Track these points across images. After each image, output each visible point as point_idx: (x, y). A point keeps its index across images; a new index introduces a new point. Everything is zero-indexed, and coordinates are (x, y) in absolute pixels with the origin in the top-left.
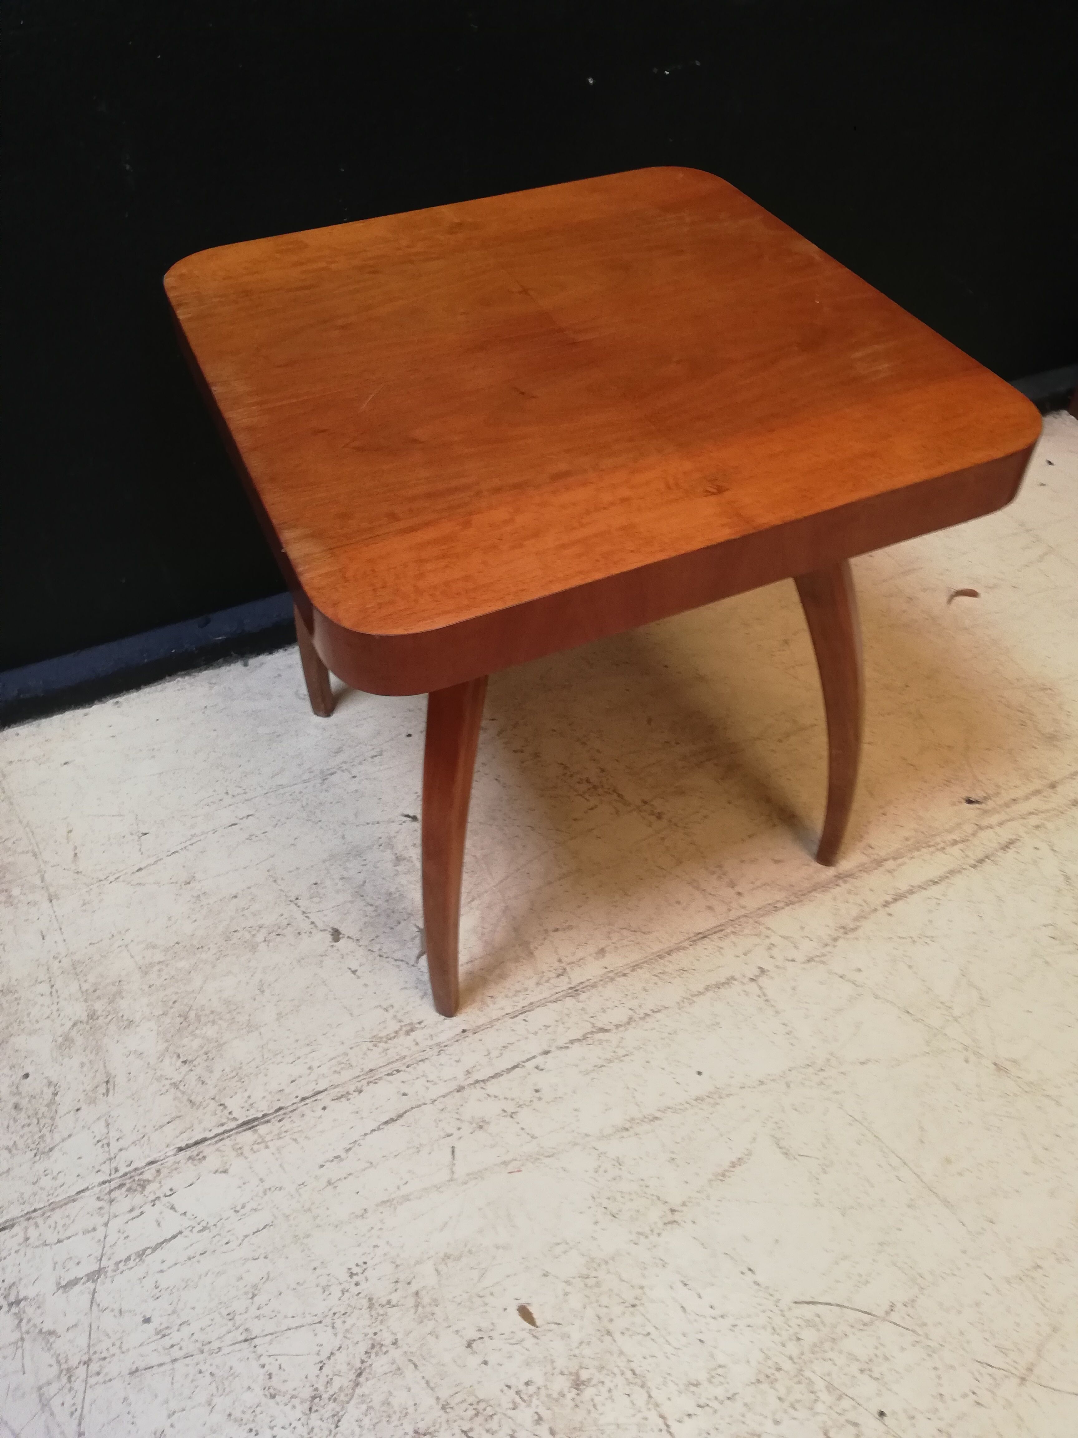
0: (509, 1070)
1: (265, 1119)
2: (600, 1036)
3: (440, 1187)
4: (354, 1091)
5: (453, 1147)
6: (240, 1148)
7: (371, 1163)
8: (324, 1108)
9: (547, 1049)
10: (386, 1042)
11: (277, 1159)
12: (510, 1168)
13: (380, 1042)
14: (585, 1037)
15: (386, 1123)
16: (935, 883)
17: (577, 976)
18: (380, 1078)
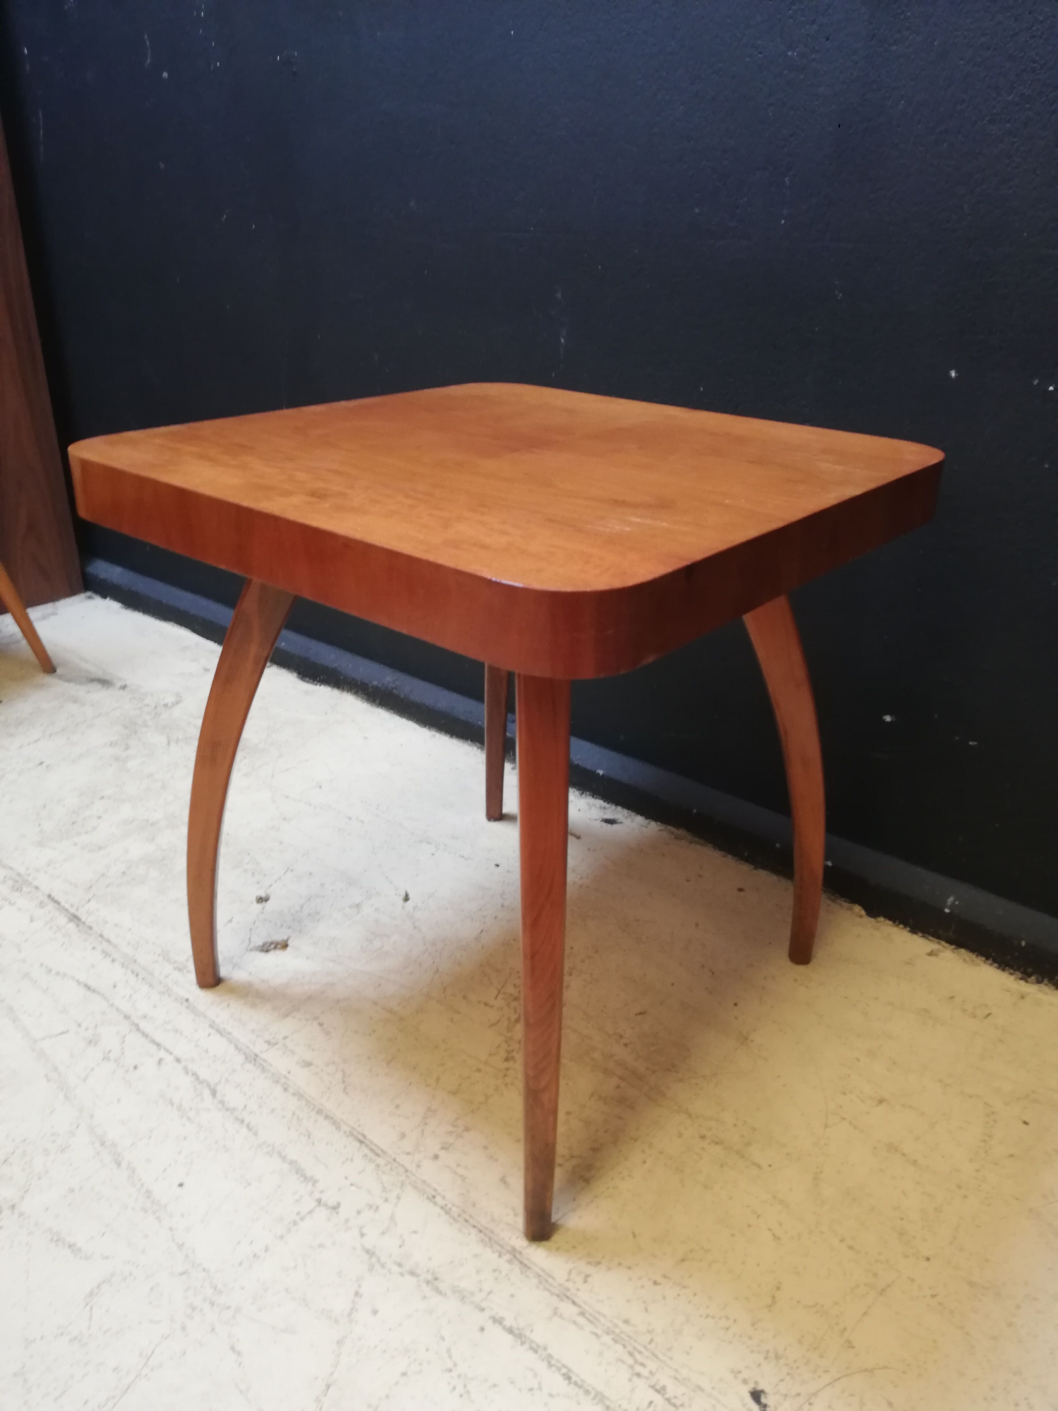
1: (81, 924)
3: (27, 1036)
4: (113, 958)
5: (67, 1032)
6: (52, 921)
7: (47, 990)
8: (93, 948)
9: (182, 1059)
11: (45, 941)
12: (51, 1074)
14: (201, 1082)
17: (272, 1055)
18: (128, 968)
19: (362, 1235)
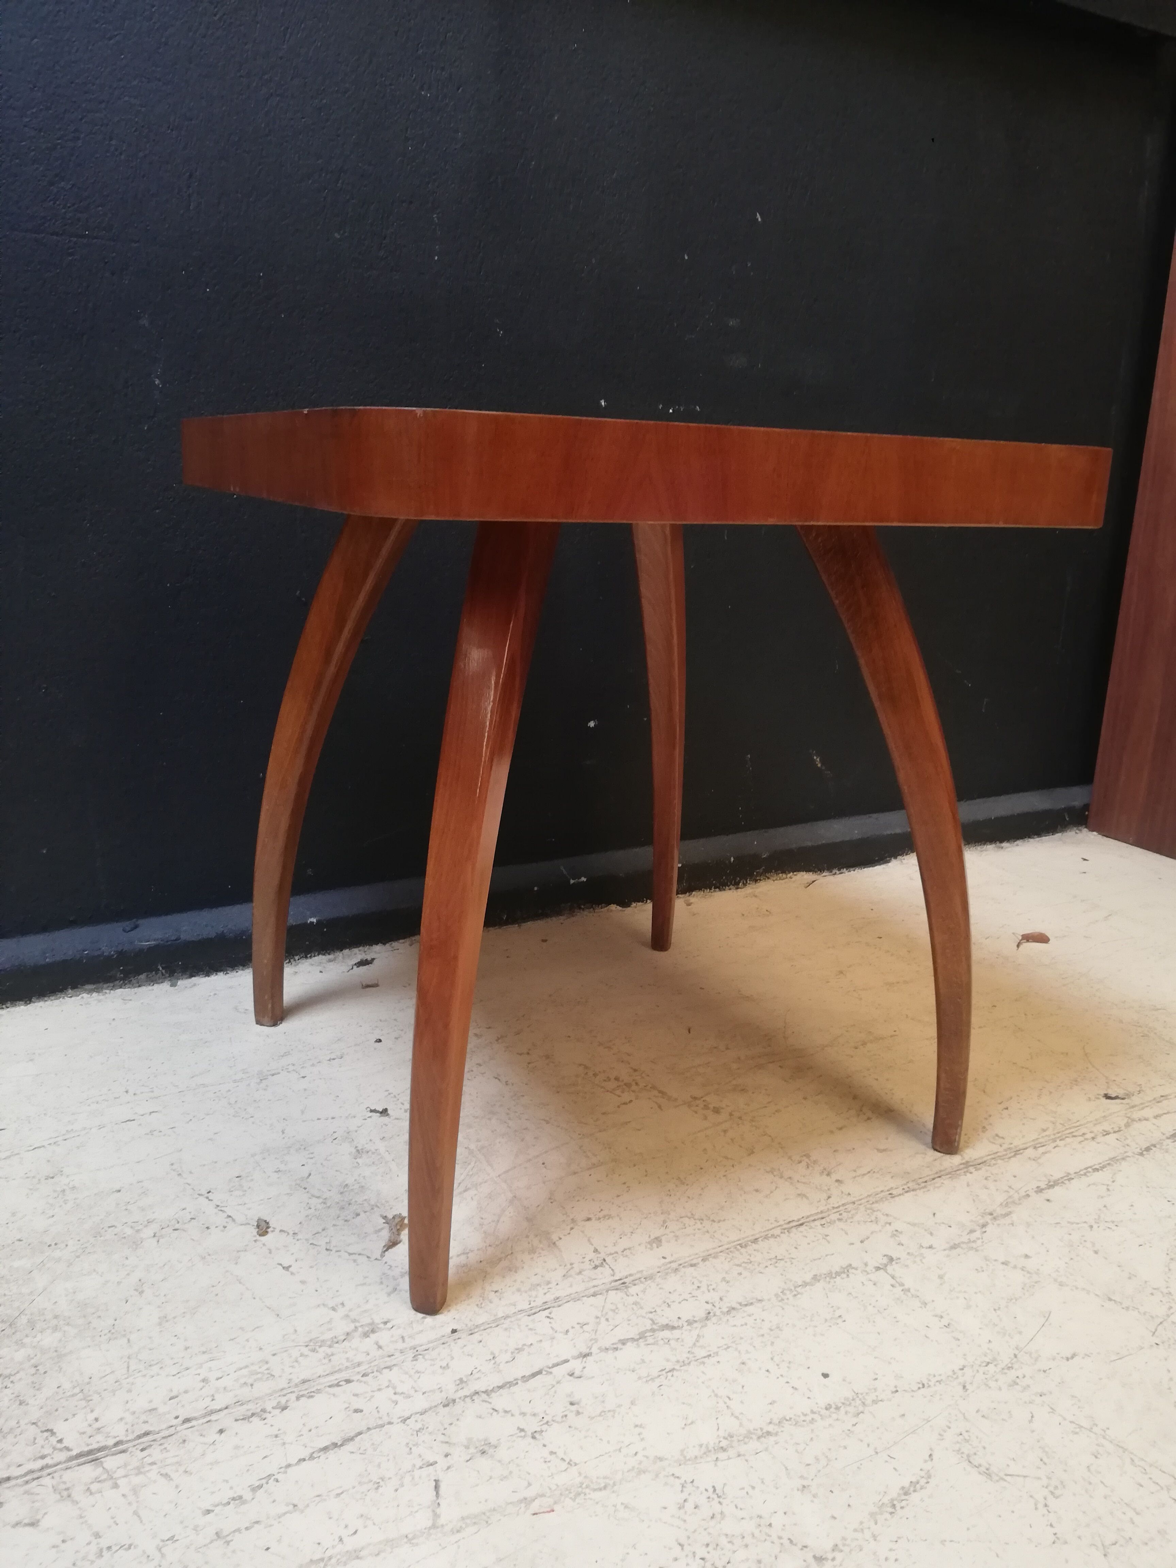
0: (525, 1379)
1: (119, 1447)
2: (666, 1334)
3: (414, 1538)
5: (436, 1481)
6: (67, 1489)
7: (295, 1506)
8: (221, 1431)
9: (585, 1350)
10: (330, 1347)
11: (130, 1504)
12: (535, 1506)
13: (320, 1346)
14: (642, 1336)
15: (325, 1449)
16: (1097, 1170)
17: (622, 1267)
18: (319, 1391)
19: (930, 1247)
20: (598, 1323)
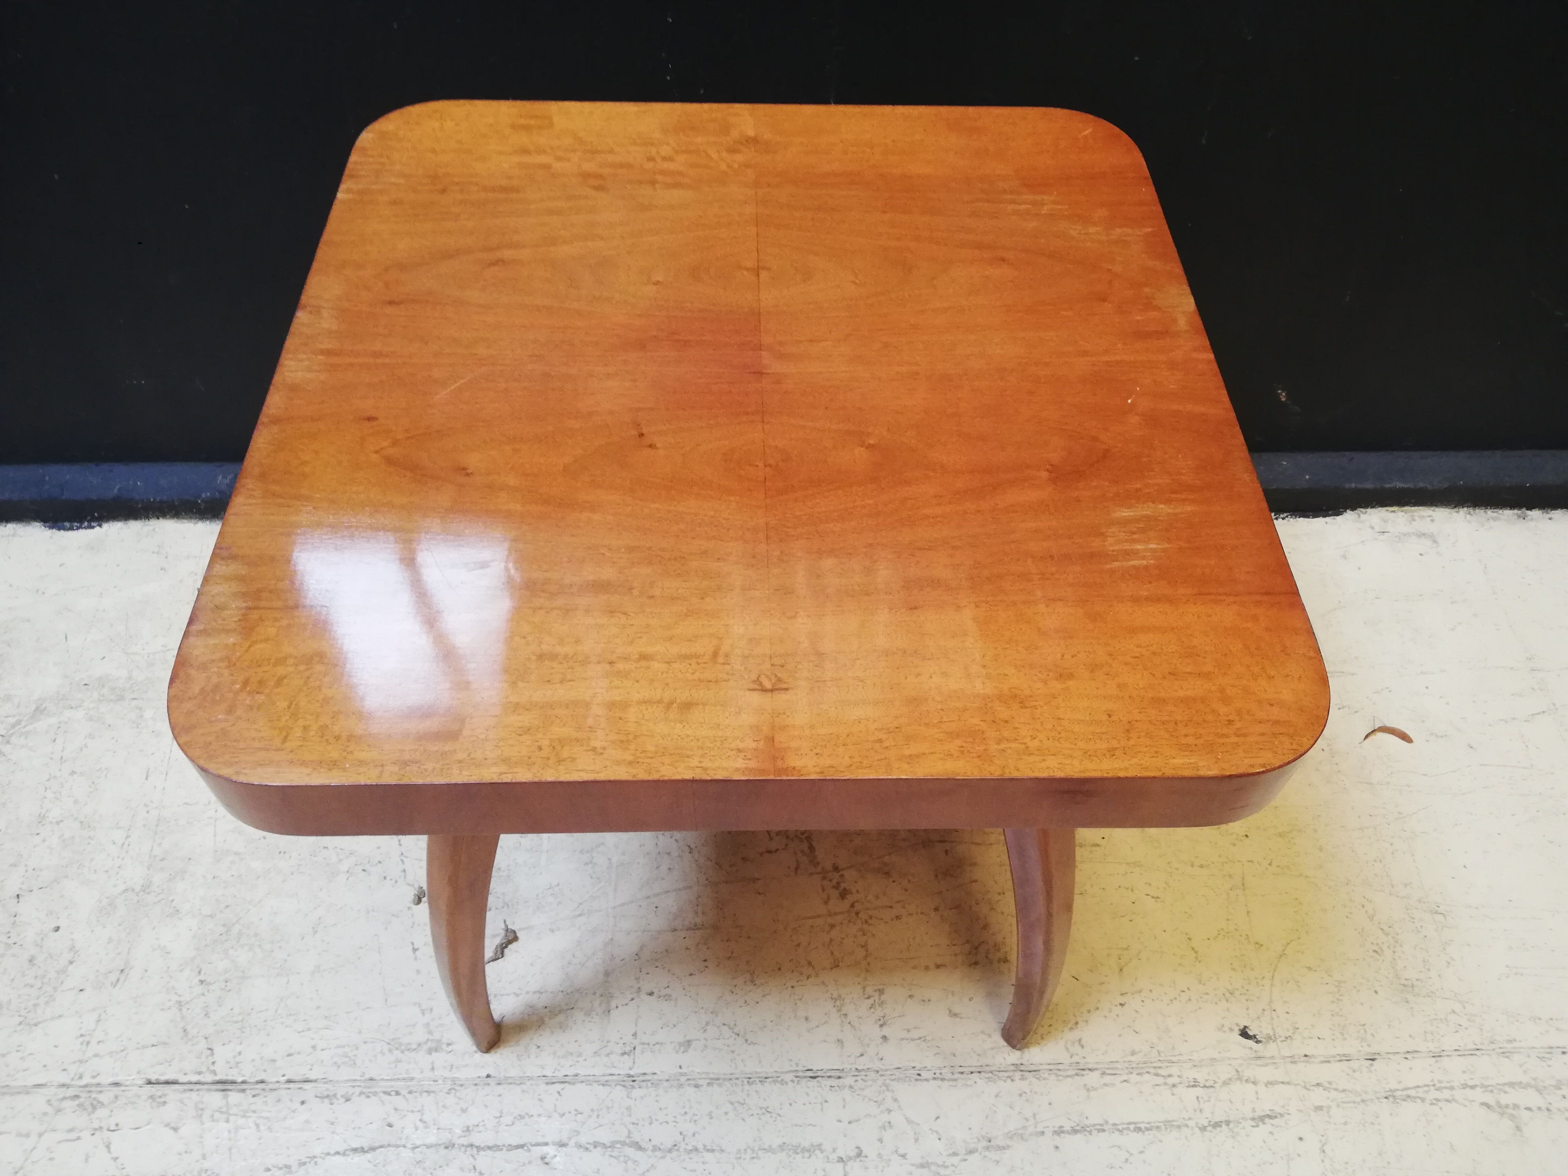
0: (510, 1148)
1: (241, 1086)
2: (630, 1152)
4: (342, 1096)
6: (202, 1109)
9: (565, 1141)
10: (402, 1052)
11: (230, 1139)
13: (397, 1049)
14: (612, 1146)
15: (355, 1150)
16: (1139, 1130)
17: (644, 1063)
18: (375, 1094)
19: (903, 1156)
20: (590, 1116)
